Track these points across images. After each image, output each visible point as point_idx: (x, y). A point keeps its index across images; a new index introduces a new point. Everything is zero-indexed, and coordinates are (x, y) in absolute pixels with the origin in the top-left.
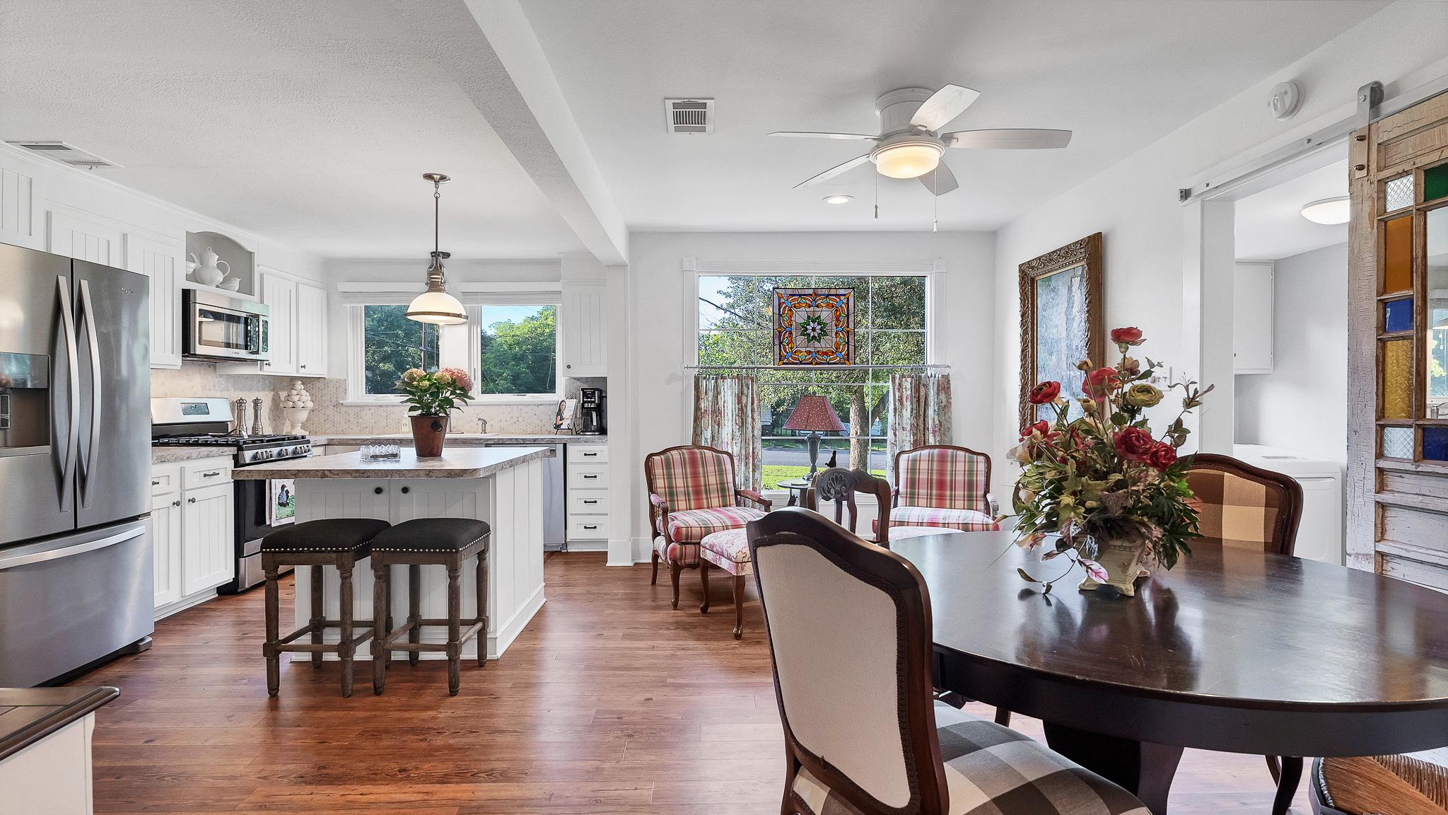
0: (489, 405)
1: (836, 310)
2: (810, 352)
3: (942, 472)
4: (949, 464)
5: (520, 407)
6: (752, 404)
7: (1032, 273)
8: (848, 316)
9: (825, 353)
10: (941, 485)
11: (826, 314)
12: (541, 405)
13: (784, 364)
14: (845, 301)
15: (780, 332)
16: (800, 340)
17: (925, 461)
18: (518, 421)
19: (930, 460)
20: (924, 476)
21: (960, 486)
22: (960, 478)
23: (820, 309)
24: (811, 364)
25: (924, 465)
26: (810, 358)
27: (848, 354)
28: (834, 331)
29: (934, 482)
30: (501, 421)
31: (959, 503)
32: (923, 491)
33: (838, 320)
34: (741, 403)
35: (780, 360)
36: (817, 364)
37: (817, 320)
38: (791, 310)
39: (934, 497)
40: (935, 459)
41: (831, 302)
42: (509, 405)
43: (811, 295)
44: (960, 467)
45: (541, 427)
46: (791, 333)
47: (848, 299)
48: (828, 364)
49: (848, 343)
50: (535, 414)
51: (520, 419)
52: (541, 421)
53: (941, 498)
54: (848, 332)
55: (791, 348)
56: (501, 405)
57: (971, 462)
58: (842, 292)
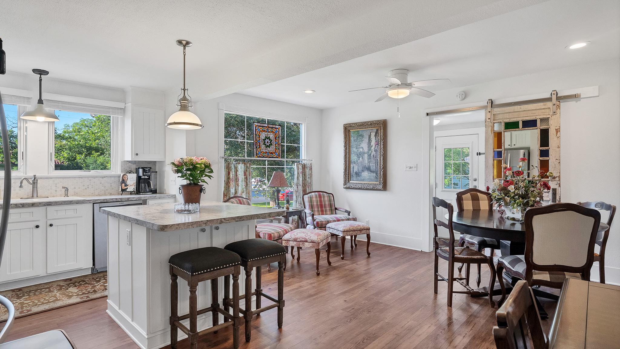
0: (66, 178)
1: (275, 135)
2: (267, 152)
3: (321, 201)
4: (322, 198)
5: (90, 179)
6: (250, 176)
7: (349, 128)
8: (279, 137)
9: (272, 153)
10: (321, 206)
11: (272, 136)
12: (105, 177)
13: (258, 157)
14: (278, 131)
15: (256, 142)
16: (263, 146)
17: (314, 197)
18: (88, 188)
19: (316, 197)
20: (315, 203)
21: (327, 206)
22: (327, 203)
23: (269, 134)
24: (267, 157)
25: (314, 199)
26: (266, 155)
27: (279, 154)
28: (274, 143)
29: (319, 205)
30: (75, 188)
31: (328, 212)
32: (316, 209)
33: (276, 139)
34: (246, 175)
35: (256, 155)
36: (269, 157)
37: (269, 138)
38: (260, 133)
39: (320, 211)
40: (318, 196)
41: (274, 131)
42: (82, 178)
43: (267, 127)
44: (326, 199)
45: (105, 191)
46: (260, 143)
47: (279, 130)
48: (273, 158)
49: (279, 149)
50: (101, 183)
51: (90, 187)
52: (105, 187)
53: (322, 211)
54: (279, 144)
55: (260, 150)
56: (75, 178)
57: (329, 197)
58: (277, 127)
